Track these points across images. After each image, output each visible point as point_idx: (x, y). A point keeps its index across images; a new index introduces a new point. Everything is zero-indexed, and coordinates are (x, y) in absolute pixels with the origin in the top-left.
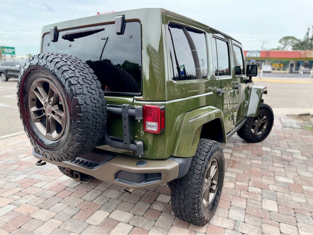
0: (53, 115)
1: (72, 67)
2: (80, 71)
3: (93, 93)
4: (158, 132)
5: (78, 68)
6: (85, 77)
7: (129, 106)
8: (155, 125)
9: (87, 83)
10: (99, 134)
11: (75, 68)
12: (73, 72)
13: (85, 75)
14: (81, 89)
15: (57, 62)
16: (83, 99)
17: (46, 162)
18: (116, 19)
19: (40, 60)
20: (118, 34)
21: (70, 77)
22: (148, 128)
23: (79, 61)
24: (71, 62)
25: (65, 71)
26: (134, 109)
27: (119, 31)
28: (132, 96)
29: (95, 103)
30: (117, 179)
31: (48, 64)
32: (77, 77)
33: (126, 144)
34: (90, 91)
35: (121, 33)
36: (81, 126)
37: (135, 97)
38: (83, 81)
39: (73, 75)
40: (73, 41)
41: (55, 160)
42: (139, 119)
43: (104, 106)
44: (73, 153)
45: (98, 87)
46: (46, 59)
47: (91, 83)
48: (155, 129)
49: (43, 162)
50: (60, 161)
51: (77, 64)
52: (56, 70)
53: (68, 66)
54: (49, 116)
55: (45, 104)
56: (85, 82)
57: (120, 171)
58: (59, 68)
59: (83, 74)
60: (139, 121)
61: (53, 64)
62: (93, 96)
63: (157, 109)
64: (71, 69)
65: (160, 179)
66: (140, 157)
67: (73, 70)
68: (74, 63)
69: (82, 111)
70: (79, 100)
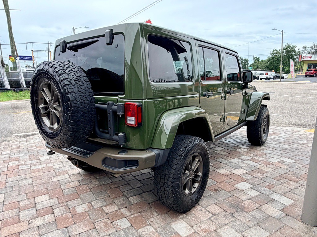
0: (54, 111)
1: (67, 71)
2: (73, 74)
3: (83, 92)
4: (135, 125)
5: (73, 72)
6: (77, 79)
7: (113, 103)
8: (133, 119)
9: (78, 84)
10: (89, 126)
11: (70, 72)
12: (67, 75)
13: (77, 78)
14: (72, 88)
15: (56, 68)
16: (74, 97)
17: (55, 152)
18: (106, 33)
19: (44, 66)
20: (108, 44)
21: (64, 79)
22: (129, 122)
23: (74, 67)
24: (67, 68)
25: (60, 74)
26: (116, 105)
27: (108, 42)
28: (117, 95)
29: (84, 100)
30: (104, 165)
31: (50, 69)
32: (70, 79)
33: (110, 135)
34: (81, 90)
35: (110, 44)
36: (72, 119)
37: (119, 96)
38: (75, 82)
39: (67, 77)
40: (77, 51)
41: (55, 147)
42: (120, 114)
43: (92, 103)
44: (67, 141)
45: (88, 87)
46: (48, 65)
47: (81, 84)
48: (133, 123)
49: (53, 152)
50: (59, 148)
51: (72, 69)
52: (54, 74)
53: (64, 71)
54: (52, 111)
55: (49, 102)
56: (77, 83)
57: (106, 158)
58: (57, 72)
59: (75, 77)
60: (120, 116)
61: (52, 69)
62: (83, 94)
63: (134, 105)
64: (66, 73)
65: (137, 165)
66: (122, 146)
67: (68, 74)
68: (70, 68)
69: (72, 106)
70: (70, 97)
